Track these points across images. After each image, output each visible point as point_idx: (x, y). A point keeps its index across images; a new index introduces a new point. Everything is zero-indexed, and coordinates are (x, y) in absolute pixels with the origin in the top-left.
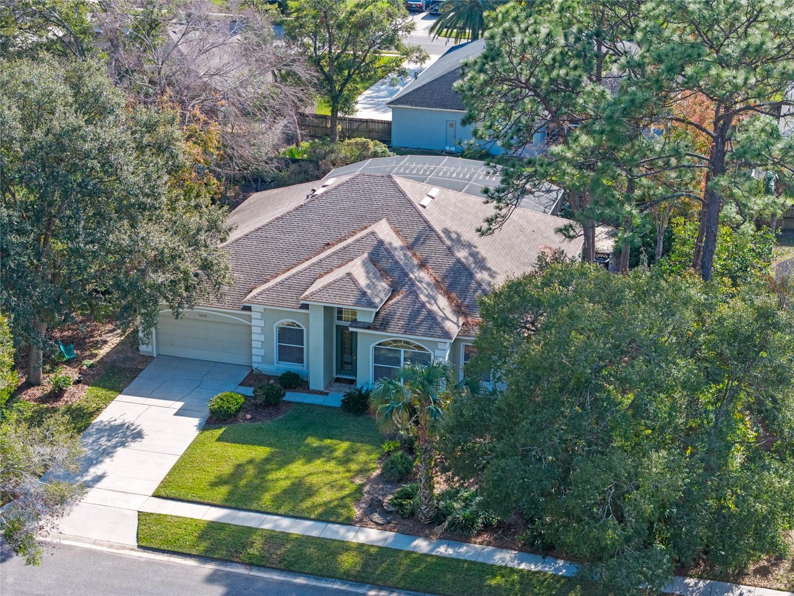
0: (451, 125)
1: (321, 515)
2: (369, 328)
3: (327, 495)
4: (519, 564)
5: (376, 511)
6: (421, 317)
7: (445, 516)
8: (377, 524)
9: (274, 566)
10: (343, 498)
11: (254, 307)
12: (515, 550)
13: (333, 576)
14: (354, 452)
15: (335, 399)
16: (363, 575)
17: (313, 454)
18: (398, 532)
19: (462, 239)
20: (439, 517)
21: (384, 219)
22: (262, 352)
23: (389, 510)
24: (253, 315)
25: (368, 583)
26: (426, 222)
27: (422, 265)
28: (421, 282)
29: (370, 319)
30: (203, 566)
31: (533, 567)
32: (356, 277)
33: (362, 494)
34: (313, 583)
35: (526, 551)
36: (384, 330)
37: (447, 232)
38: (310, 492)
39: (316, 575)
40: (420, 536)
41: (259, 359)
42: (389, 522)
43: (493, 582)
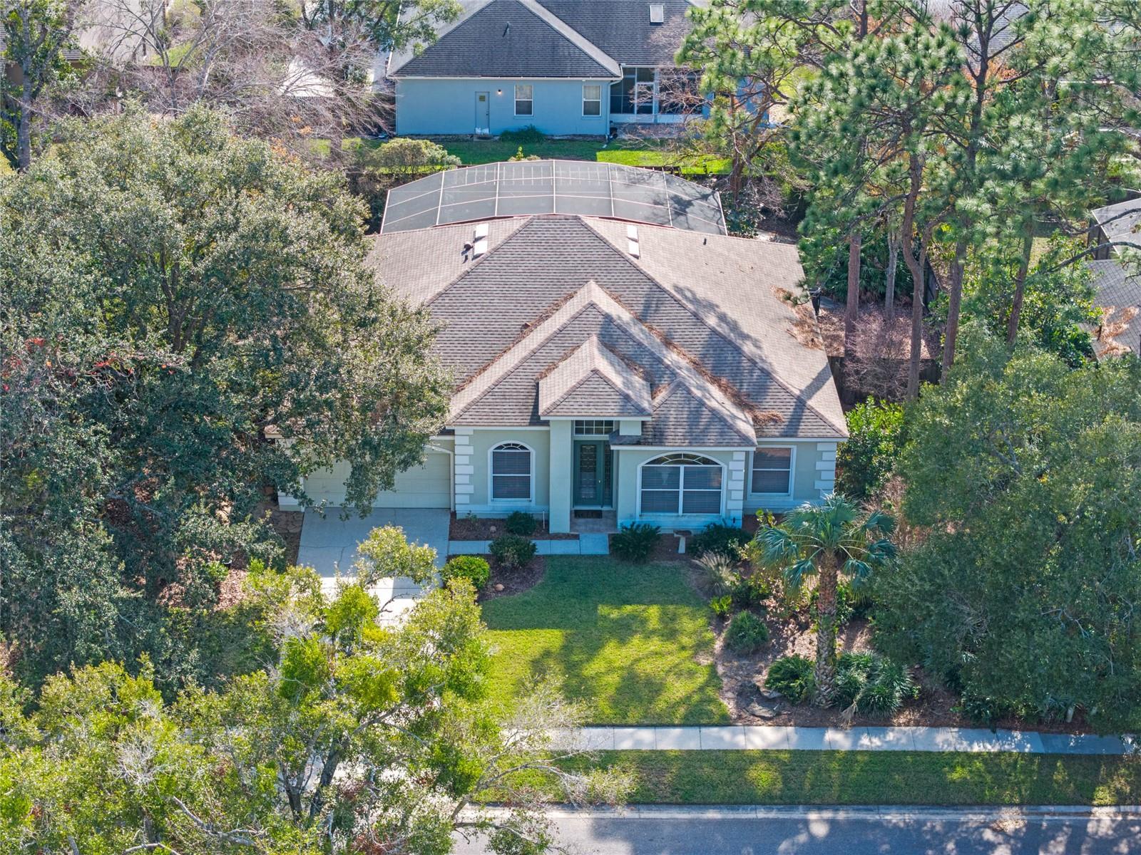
0: (482, 98)
1: (686, 717)
2: (638, 443)
3: (678, 689)
4: (971, 744)
5: (752, 701)
6: (704, 421)
7: (852, 696)
8: (763, 718)
9: (667, 800)
10: (701, 689)
11: (458, 430)
12: (954, 727)
13: (752, 801)
14: (673, 620)
15: (594, 543)
16: (790, 793)
17: (623, 631)
18: (796, 725)
19: (698, 296)
20: (843, 698)
21: (592, 281)
22: (471, 489)
23: (772, 696)
24: (458, 440)
25: (799, 803)
26: (650, 279)
27: (668, 342)
28: (680, 368)
29: (637, 432)
30: (572, 816)
31: (989, 747)
32: (606, 374)
33: (718, 678)
34: (731, 815)
35: (967, 726)
36: (661, 443)
37: (679, 289)
38: (654, 688)
39: (728, 803)
40: (827, 727)
41: (466, 499)
42: (778, 714)
43: (955, 776)
